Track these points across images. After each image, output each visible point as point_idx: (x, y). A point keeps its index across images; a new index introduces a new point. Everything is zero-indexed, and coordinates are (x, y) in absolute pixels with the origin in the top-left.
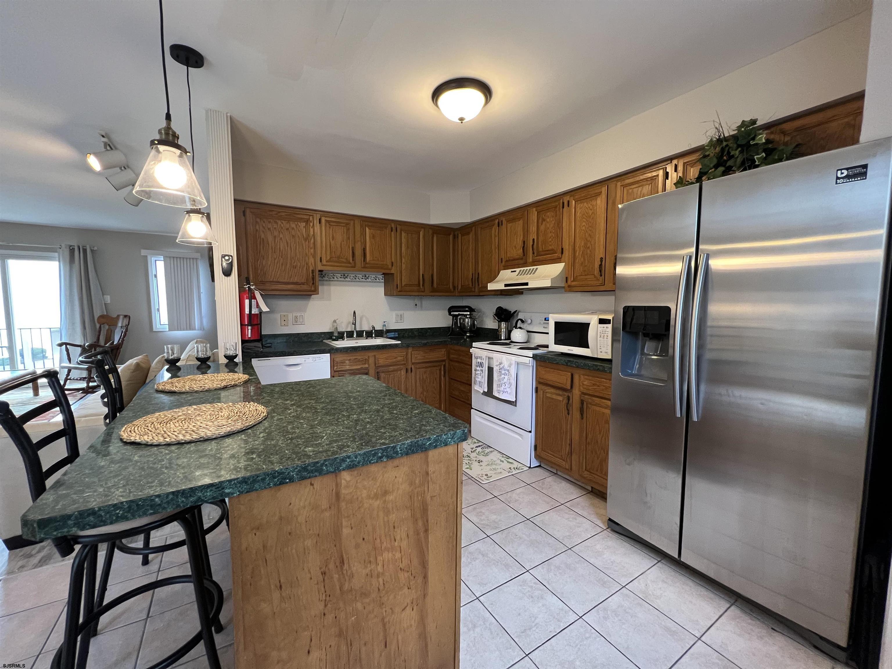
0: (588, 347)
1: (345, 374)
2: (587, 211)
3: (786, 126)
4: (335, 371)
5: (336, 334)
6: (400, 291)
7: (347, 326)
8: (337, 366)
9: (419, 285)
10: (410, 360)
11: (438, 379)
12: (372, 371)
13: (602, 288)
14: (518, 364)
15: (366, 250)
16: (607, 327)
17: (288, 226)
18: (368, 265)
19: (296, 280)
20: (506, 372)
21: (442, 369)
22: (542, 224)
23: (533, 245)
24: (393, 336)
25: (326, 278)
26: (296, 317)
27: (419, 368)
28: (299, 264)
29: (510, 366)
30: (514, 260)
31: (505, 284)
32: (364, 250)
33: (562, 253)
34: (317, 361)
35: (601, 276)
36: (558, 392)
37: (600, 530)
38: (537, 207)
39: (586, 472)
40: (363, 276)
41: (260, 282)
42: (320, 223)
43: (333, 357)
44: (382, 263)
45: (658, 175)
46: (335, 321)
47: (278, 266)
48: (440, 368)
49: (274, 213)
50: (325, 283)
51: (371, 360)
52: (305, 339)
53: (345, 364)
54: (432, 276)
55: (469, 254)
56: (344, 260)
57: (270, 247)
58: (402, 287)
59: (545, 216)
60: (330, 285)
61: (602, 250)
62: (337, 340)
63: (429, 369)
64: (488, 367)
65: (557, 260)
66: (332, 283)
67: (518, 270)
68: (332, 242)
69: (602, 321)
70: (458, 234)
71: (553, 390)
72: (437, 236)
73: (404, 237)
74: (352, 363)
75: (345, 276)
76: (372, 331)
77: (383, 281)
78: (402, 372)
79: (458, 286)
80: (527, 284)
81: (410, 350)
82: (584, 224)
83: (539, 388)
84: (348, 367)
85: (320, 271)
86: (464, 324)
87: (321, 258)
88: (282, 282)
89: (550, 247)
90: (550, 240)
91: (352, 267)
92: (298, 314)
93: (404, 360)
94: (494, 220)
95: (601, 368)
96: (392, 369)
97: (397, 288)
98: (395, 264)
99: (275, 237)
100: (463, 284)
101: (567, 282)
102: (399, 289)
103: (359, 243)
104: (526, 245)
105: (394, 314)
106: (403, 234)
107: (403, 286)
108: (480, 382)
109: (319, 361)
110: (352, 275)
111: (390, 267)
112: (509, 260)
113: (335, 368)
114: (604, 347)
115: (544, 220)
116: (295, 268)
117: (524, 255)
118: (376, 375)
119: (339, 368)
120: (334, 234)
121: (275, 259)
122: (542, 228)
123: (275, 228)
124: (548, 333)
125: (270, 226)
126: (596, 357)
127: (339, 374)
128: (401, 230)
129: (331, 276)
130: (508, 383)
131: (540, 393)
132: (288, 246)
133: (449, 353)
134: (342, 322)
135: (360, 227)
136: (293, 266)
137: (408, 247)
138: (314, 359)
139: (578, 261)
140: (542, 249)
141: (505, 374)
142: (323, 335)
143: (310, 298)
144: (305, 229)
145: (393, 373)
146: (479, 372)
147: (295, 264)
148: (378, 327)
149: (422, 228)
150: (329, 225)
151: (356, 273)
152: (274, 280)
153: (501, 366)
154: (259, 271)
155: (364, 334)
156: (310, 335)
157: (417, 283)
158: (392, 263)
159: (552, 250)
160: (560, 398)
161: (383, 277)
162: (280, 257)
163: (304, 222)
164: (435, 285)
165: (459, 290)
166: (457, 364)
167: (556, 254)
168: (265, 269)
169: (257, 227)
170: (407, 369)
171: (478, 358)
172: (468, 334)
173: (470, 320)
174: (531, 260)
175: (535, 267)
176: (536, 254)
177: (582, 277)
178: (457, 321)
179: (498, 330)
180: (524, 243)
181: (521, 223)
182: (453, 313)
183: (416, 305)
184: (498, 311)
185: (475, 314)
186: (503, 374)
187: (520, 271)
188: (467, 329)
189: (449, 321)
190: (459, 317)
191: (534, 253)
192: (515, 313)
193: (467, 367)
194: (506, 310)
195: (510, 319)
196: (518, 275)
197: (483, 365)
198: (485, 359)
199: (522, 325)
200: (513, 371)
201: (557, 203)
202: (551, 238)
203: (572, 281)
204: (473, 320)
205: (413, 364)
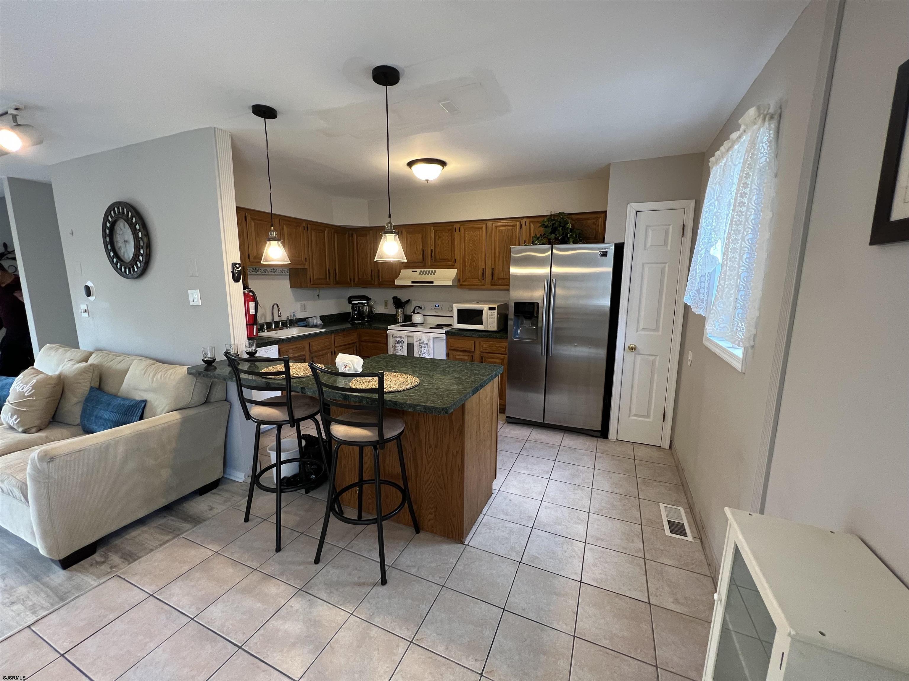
0: (482, 324)
2: (473, 237)
3: (573, 216)
6: (312, 285)
10: (333, 344)
12: (307, 357)
13: (483, 287)
14: (434, 338)
16: (494, 312)
20: (426, 345)
21: (355, 349)
22: (438, 239)
23: (431, 254)
24: (303, 325)
27: (340, 350)
29: (428, 341)
30: (414, 263)
31: (412, 281)
33: (455, 262)
34: (268, 352)
35: (483, 279)
36: (465, 354)
37: (502, 425)
38: (434, 227)
40: (272, 270)
42: (245, 220)
43: (280, 347)
44: (298, 259)
45: (516, 225)
48: (353, 348)
51: (307, 347)
54: (335, 269)
59: (441, 234)
61: (483, 264)
63: (346, 351)
64: (408, 343)
65: (452, 267)
67: (418, 271)
68: (258, 240)
69: (490, 309)
70: (353, 234)
71: (461, 353)
72: (337, 235)
73: (314, 235)
74: (294, 352)
77: (288, 274)
78: (329, 355)
79: (356, 279)
80: (432, 282)
81: (333, 336)
82: (471, 245)
83: (450, 353)
86: (363, 311)
89: (445, 257)
90: (446, 252)
93: (330, 345)
95: (494, 336)
96: (322, 354)
97: (311, 281)
98: (308, 260)
100: (360, 277)
101: (459, 282)
102: (312, 283)
104: (425, 253)
105: (299, 304)
106: (313, 232)
107: (314, 279)
109: (270, 352)
111: (304, 262)
114: (492, 324)
115: (440, 237)
117: (424, 260)
118: (311, 359)
120: (259, 232)
122: (439, 242)
124: (453, 317)
126: (488, 330)
128: (311, 229)
131: (451, 356)
133: (359, 337)
135: (279, 225)
137: (316, 244)
138: (266, 351)
139: (467, 269)
140: (439, 257)
145: (322, 356)
146: (399, 348)
150: (254, 222)
153: (421, 341)
155: (281, 325)
157: (325, 277)
158: (306, 259)
159: (447, 259)
160: (467, 358)
161: (289, 271)
164: (338, 279)
165: (356, 282)
166: (369, 344)
167: (451, 263)
170: (332, 352)
171: (396, 337)
172: (366, 319)
173: (368, 307)
174: (430, 264)
175: (434, 270)
176: (433, 261)
177: (469, 280)
178: (357, 309)
179: (396, 315)
180: (423, 251)
181: (420, 235)
182: (353, 302)
183: (318, 295)
184: (395, 300)
185: (372, 303)
186: (423, 347)
187: (421, 271)
188: (366, 315)
189: (348, 309)
190: (358, 305)
191: (432, 260)
192: (408, 301)
193: (382, 345)
194: (399, 300)
195: (404, 306)
196: (420, 274)
197: (401, 342)
198: (403, 338)
199: (419, 310)
200: (431, 344)
201: (450, 228)
202: (446, 250)
203: (463, 282)
204: (371, 307)
205: (335, 347)
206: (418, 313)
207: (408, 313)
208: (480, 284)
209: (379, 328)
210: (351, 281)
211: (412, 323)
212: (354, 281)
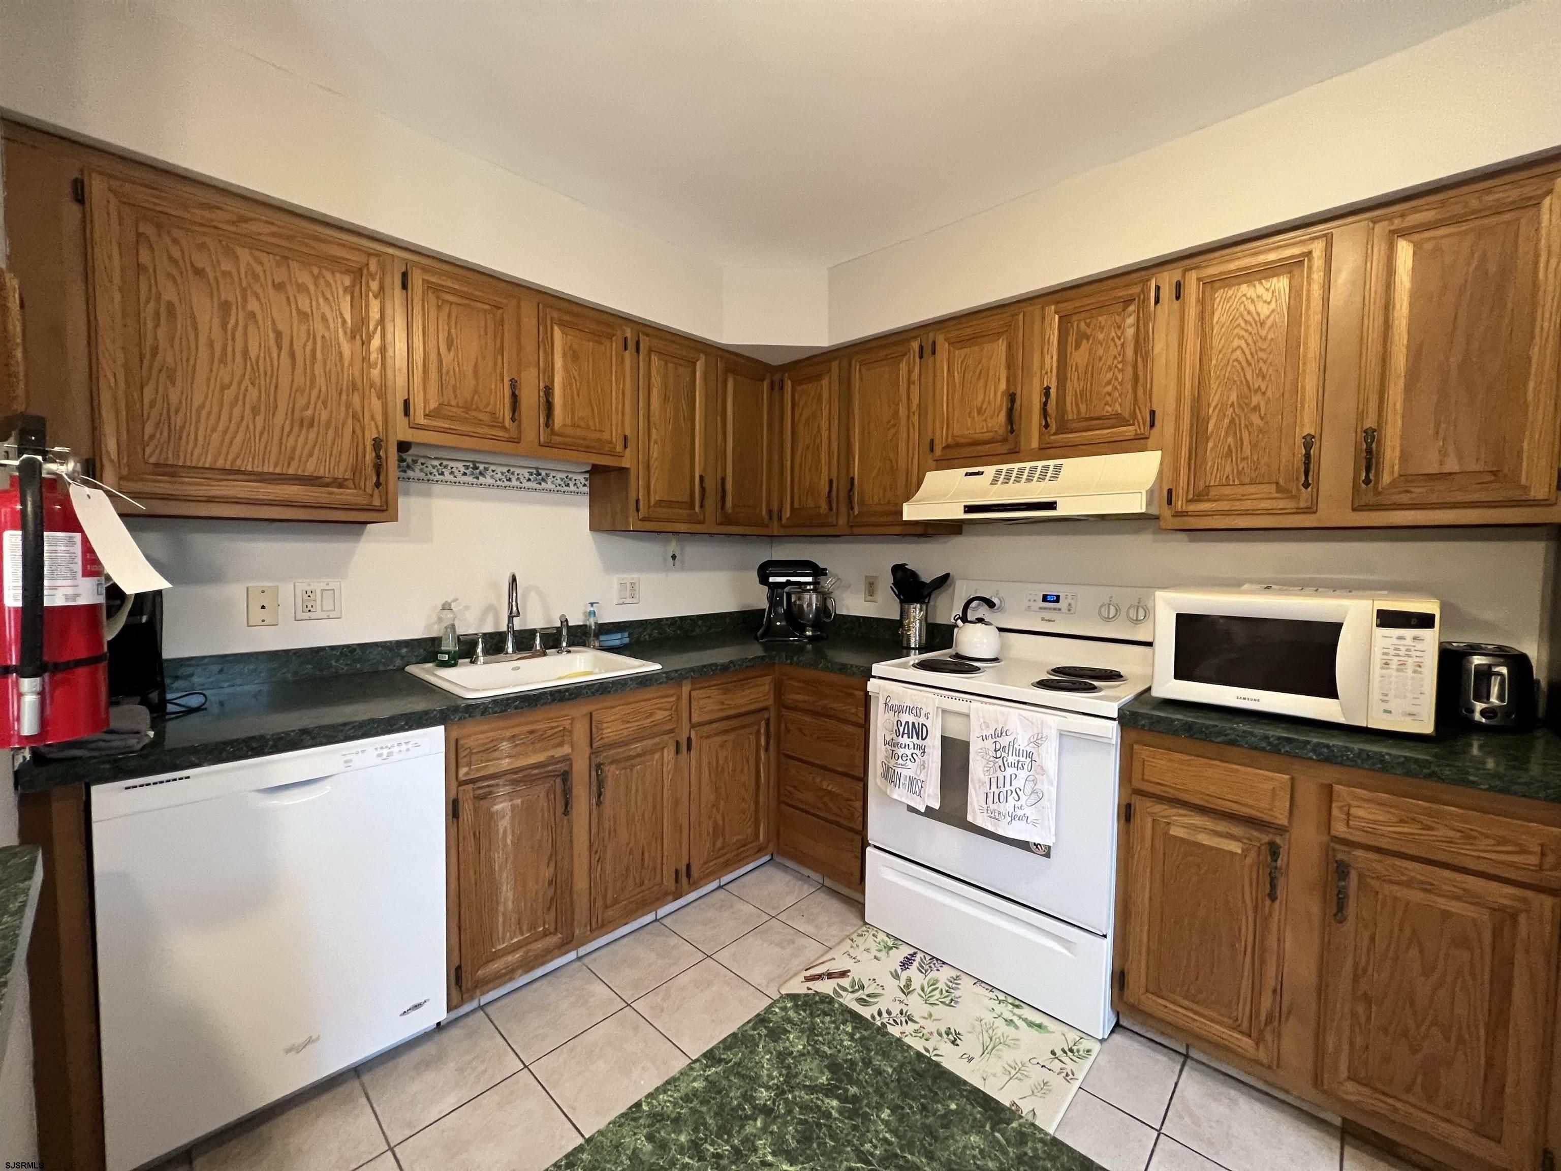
1: (497, 785)
2: (1252, 308)
4: (461, 784)
5: (449, 645)
6: (643, 520)
7: (482, 620)
8: (469, 764)
9: (691, 505)
10: (685, 715)
11: (752, 761)
12: (581, 764)
13: (1310, 521)
14: (1062, 734)
15: (553, 393)
16: (1415, 638)
17: (280, 275)
18: (558, 439)
19: (311, 468)
20: (1021, 759)
21: (763, 730)
22: (1078, 346)
23: (1044, 404)
24: (617, 643)
25: (416, 473)
26: (309, 594)
27: (708, 737)
28: (324, 416)
29: (1037, 741)
30: (975, 443)
31: (965, 507)
32: (548, 391)
33: (1152, 425)
35: (1306, 483)
36: (1225, 827)
38: (1058, 302)
39: (1350, 1086)
40: (531, 474)
41: (156, 465)
42: (404, 286)
43: (454, 734)
44: (598, 435)
46: (446, 607)
47: (237, 412)
48: (756, 727)
49: (220, 215)
50: (414, 486)
51: (581, 731)
52: (342, 666)
53: (496, 754)
54: (723, 480)
55: (819, 431)
56: (485, 417)
57: (203, 339)
58: (649, 507)
59: (1088, 325)
60: (428, 494)
61: (1309, 414)
62: (454, 665)
63: (731, 737)
64: (944, 738)
65: (1138, 443)
66: (436, 488)
67: (990, 468)
68: (447, 358)
69: (1389, 618)
70: (782, 381)
71: (1197, 820)
72: (735, 381)
73: (658, 370)
74: (518, 749)
75: (476, 470)
76: (559, 630)
77: (587, 489)
78: (665, 754)
79: (780, 511)
80: (1051, 506)
81: (686, 688)
82: (1238, 342)
83: (1136, 809)
84: (505, 764)
85: (403, 447)
86: (801, 606)
87: (406, 403)
88: (251, 473)
89: (1108, 408)
90: (1109, 388)
91: (509, 441)
92: (317, 586)
93: (670, 720)
94: (908, 340)
96: (639, 750)
97: (638, 510)
98: (631, 443)
99: (225, 307)
100: (796, 505)
101: (1170, 502)
102: (641, 515)
103: (533, 372)
104: (1018, 403)
105: (614, 580)
106: (654, 358)
107: (652, 503)
108: (912, 781)
110: (499, 469)
111: (619, 448)
112: (958, 445)
113: (463, 771)
114: (1402, 698)
115: (1083, 336)
116: (311, 425)
117: (1012, 431)
118: (594, 773)
119: (478, 770)
120: (453, 331)
121: (224, 387)
122: (1079, 357)
123: (226, 274)
125: (201, 260)
126: (1363, 724)
127: (474, 790)
128: (650, 350)
129: (434, 467)
130: (1028, 790)
131: (1144, 825)
132: (280, 348)
133: (779, 690)
134: (467, 608)
135: (535, 321)
136: (302, 420)
137: (665, 399)
138: (385, 752)
139: (1215, 446)
140: (1079, 412)
141: (1018, 765)
142: (404, 650)
143: (360, 534)
144: (348, 298)
145: (639, 760)
146: (909, 752)
147: (309, 412)
148: (575, 620)
149: (701, 351)
150: (438, 298)
151: (512, 461)
152: (220, 464)
153: (1004, 741)
154: (149, 429)
155: (538, 641)
156: (359, 651)
157: (686, 498)
158: (625, 437)
159: (1118, 415)
160: (1236, 847)
161: (586, 479)
162: (246, 382)
163: (348, 271)
164: (727, 506)
165: (784, 520)
166: (808, 719)
167: (1130, 429)
168: (179, 422)
169: (145, 257)
170: (678, 743)
171: (899, 710)
172: (809, 633)
173: (814, 596)
174: (1035, 444)
175: (1052, 463)
176: (1053, 427)
177: (1227, 491)
178: (782, 599)
179: (899, 624)
180: (1012, 398)
181: (1001, 346)
182: (771, 579)
183: (674, 557)
184: (900, 574)
185: (827, 583)
186: (1011, 765)
187: (999, 472)
188: (809, 620)
189: (759, 598)
190: (786, 590)
191: (1047, 426)
192: (943, 581)
193: (850, 729)
194: (913, 575)
195: (929, 595)
196: (995, 481)
197: (918, 731)
198: (927, 716)
199: (983, 611)
200: (1049, 756)
201: (1136, 290)
202: (1109, 383)
203: (1189, 501)
204: (825, 597)
205: (693, 726)
206: (980, 620)
207: (942, 618)
208: (1290, 505)
209: (843, 669)
210: (771, 518)
211: (958, 656)
212: (780, 519)
